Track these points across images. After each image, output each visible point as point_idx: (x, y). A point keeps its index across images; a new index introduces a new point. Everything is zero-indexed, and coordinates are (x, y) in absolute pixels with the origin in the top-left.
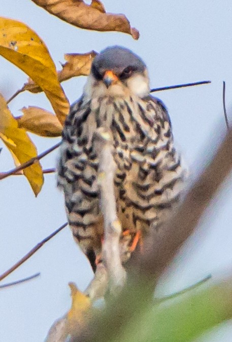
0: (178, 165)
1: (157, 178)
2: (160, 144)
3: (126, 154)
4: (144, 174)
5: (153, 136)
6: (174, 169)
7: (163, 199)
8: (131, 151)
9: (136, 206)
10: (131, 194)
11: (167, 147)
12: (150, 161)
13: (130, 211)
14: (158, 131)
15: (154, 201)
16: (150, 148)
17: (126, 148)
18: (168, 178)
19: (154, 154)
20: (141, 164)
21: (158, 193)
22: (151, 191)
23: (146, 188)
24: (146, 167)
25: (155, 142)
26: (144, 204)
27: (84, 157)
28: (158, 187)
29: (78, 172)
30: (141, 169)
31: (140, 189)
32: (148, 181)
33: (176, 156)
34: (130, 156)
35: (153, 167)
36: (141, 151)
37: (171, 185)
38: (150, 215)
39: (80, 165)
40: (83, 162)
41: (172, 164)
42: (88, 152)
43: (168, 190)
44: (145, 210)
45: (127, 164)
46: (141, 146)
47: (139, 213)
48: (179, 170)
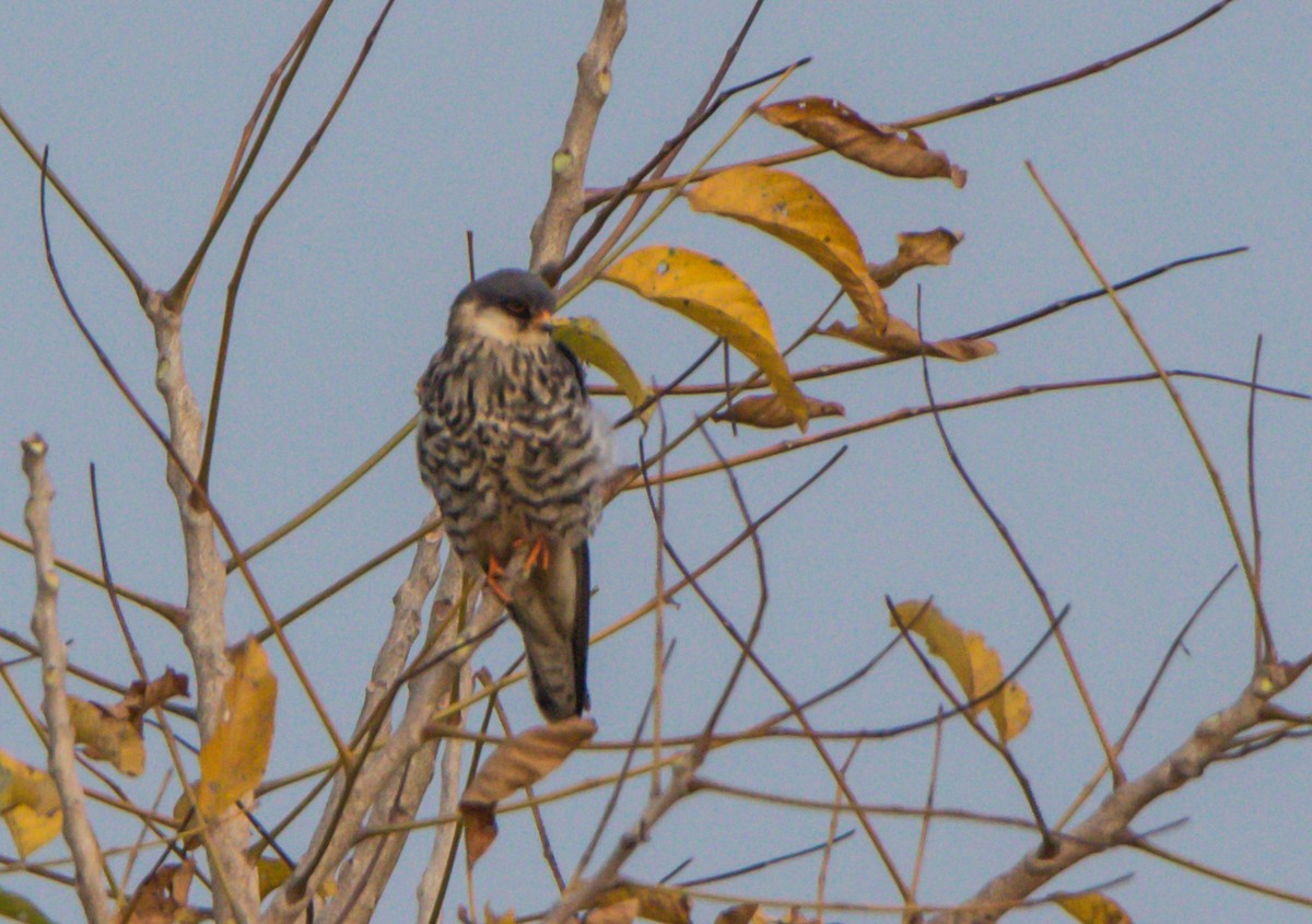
0: (587, 437)
1: (554, 459)
2: (556, 410)
3: (504, 426)
4: (532, 454)
5: (545, 398)
6: (580, 445)
7: (567, 489)
8: (511, 422)
9: (527, 502)
10: (517, 484)
11: (568, 413)
12: (540, 434)
13: (519, 509)
14: (554, 392)
15: (552, 493)
16: (541, 415)
17: (503, 417)
18: (571, 458)
19: (547, 425)
20: (527, 440)
21: (557, 481)
22: (545, 479)
23: (538, 475)
24: (535, 444)
25: (549, 407)
26: (538, 498)
27: (447, 433)
28: (557, 472)
29: (441, 456)
30: (528, 448)
31: (530, 476)
32: (540, 464)
33: (584, 427)
34: (509, 427)
35: (544, 444)
36: (527, 421)
37: (578, 468)
38: (549, 514)
39: (443, 444)
40: (446, 441)
41: (576, 438)
42: (451, 425)
43: (574, 476)
44: (538, 507)
45: (506, 442)
46: (526, 413)
47: (532, 512)
48: (589, 448)
